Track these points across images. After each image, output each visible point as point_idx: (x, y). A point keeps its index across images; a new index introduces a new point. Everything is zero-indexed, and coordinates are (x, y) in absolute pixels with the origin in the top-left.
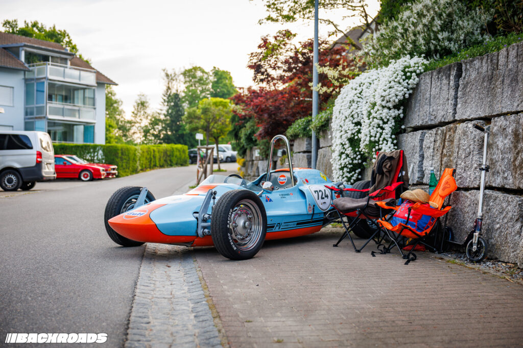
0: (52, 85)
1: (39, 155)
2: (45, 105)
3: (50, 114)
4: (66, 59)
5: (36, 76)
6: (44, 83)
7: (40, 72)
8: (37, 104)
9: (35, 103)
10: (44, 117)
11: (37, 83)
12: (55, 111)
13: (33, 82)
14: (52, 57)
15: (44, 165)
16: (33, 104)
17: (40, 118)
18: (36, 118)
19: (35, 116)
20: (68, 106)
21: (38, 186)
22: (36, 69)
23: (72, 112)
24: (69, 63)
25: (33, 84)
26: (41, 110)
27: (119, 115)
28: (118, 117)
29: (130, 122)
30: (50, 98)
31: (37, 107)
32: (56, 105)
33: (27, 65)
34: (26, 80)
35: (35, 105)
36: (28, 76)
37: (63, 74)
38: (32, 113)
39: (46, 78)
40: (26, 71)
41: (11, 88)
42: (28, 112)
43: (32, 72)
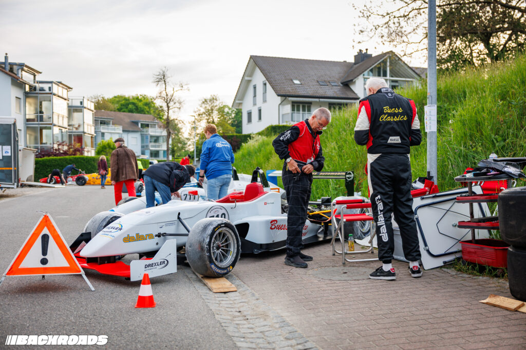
0: (151, 137)
2: (149, 144)
3: (151, 147)
4: (155, 125)
5: (145, 133)
6: (148, 136)
7: (147, 131)
10: (149, 149)
11: (146, 136)
12: (153, 146)
14: (151, 124)
18: (146, 149)
20: (157, 144)
23: (159, 146)
24: (157, 126)
25: (144, 136)
26: (147, 146)
27: (181, 135)
28: (180, 136)
29: (187, 139)
30: (150, 142)
32: (153, 144)
33: (141, 129)
34: (141, 135)
35: (145, 144)
36: (142, 133)
37: (155, 132)
38: (144, 147)
39: (149, 134)
40: (141, 131)
41: (136, 138)
42: (142, 147)
43: (144, 131)
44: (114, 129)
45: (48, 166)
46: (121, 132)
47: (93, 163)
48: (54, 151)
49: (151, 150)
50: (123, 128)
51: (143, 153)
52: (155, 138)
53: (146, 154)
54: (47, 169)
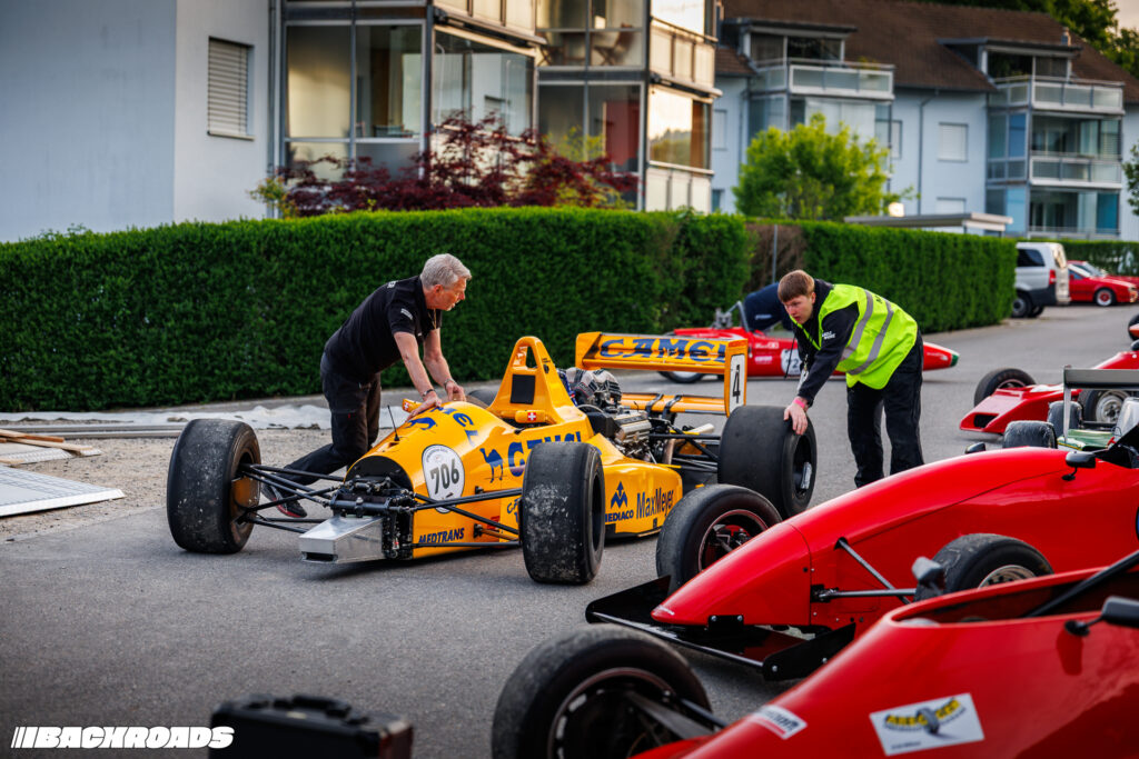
1: (1053, 274)
2: (1025, 158)
3: (1035, 175)
4: (1062, 60)
5: (1010, 103)
6: (1024, 116)
7: (1020, 93)
8: (1010, 155)
9: (1006, 152)
10: (1025, 183)
11: (1012, 117)
12: (1043, 170)
13: (1003, 113)
14: (1039, 59)
15: (1058, 287)
16: (1002, 155)
17: (1016, 184)
18: (1009, 183)
19: (1006, 179)
20: (1068, 158)
21: (1048, 312)
22: (1009, 87)
23: (1077, 171)
24: (1069, 66)
25: (1003, 118)
26: (1017, 168)
30: (1034, 147)
31: (1011, 163)
32: (1047, 157)
33: (991, 81)
34: (990, 110)
35: (1006, 159)
36: (993, 102)
37: (1060, 96)
38: (1000, 174)
39: (1029, 107)
40: (990, 92)
41: (966, 126)
42: (993, 172)
43: (1002, 94)
44: (854, 81)
45: (339, 270)
46: (888, 94)
47: (630, 255)
48: (434, 178)
49: (1035, 190)
50: (896, 77)
51: (995, 205)
52: (1061, 130)
53: (1010, 207)
54: (331, 288)
